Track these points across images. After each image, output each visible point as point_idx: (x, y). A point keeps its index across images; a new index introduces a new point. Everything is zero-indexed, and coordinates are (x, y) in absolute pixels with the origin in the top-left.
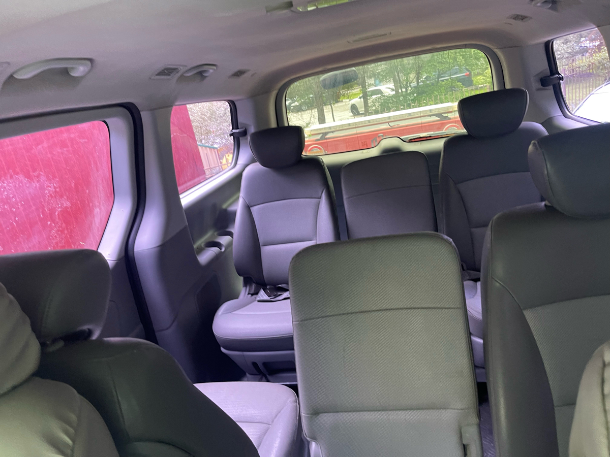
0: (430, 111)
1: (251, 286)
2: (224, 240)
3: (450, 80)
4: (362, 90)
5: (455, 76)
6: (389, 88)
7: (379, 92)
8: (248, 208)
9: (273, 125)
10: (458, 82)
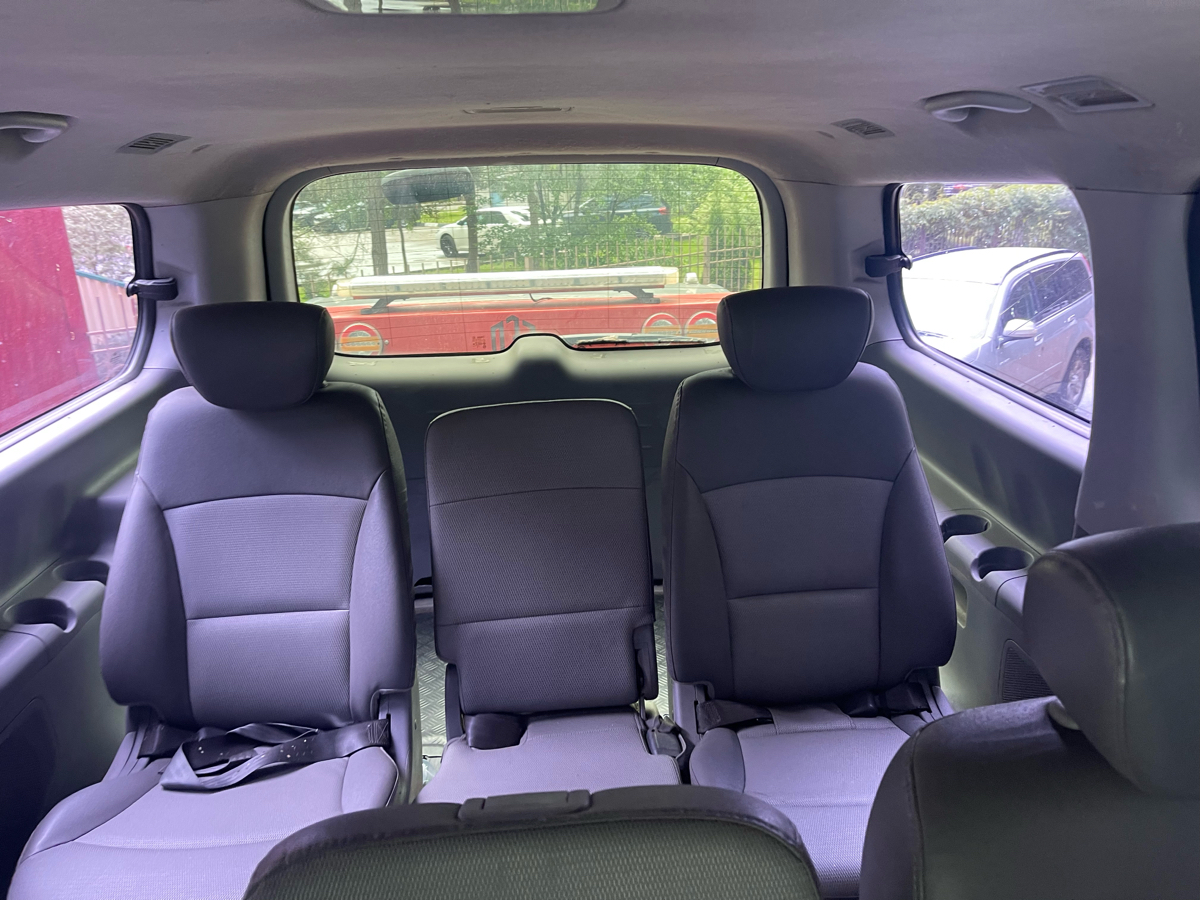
0: (620, 278)
1: (149, 730)
2: (76, 595)
3: (634, 215)
4: (467, 209)
5: (645, 210)
6: (519, 213)
7: (498, 217)
8: (157, 512)
9: (256, 294)
10: (648, 222)
